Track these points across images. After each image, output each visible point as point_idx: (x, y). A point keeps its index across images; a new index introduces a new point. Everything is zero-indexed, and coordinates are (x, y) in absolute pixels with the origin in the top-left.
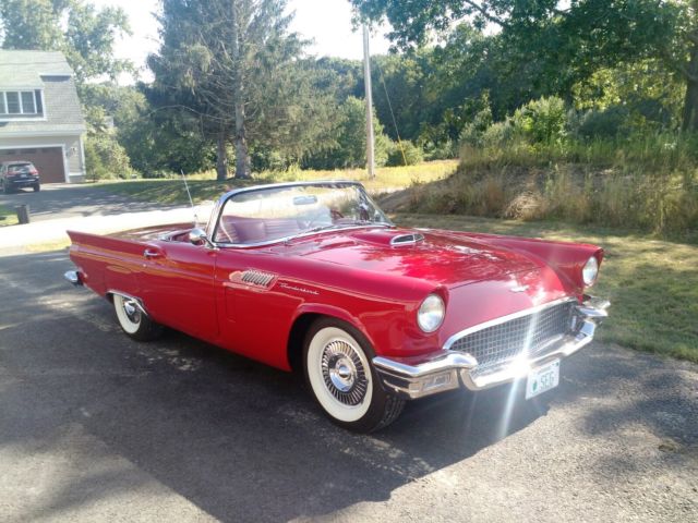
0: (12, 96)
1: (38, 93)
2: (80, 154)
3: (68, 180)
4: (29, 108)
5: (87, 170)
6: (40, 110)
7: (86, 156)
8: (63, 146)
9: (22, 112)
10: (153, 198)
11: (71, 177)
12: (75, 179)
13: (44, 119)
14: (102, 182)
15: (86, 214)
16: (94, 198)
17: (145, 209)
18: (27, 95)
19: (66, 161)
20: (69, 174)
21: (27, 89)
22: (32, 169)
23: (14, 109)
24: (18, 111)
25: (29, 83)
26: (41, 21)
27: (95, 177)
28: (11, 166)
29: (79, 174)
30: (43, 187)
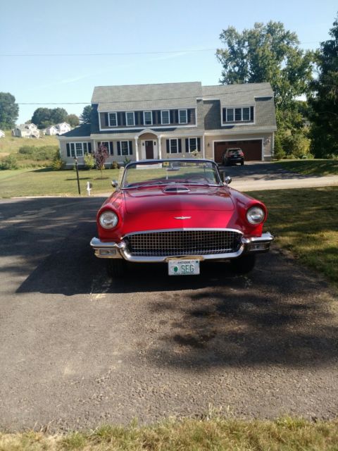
0: (238, 111)
1: (252, 108)
2: (272, 144)
3: (263, 159)
4: (246, 117)
5: (275, 153)
6: (252, 118)
7: (275, 145)
8: (263, 139)
9: (242, 120)
10: (301, 171)
11: (265, 158)
12: (267, 159)
13: (254, 123)
14: (282, 160)
15: (256, 179)
16: (269, 170)
17: (291, 177)
18: (246, 110)
19: (263, 148)
20: (264, 155)
21: (245, 107)
22: (241, 152)
23: (238, 118)
24: (240, 119)
25: (248, 103)
26: (269, 64)
27: (278, 158)
28: (230, 151)
29: (270, 156)
30: (246, 163)
